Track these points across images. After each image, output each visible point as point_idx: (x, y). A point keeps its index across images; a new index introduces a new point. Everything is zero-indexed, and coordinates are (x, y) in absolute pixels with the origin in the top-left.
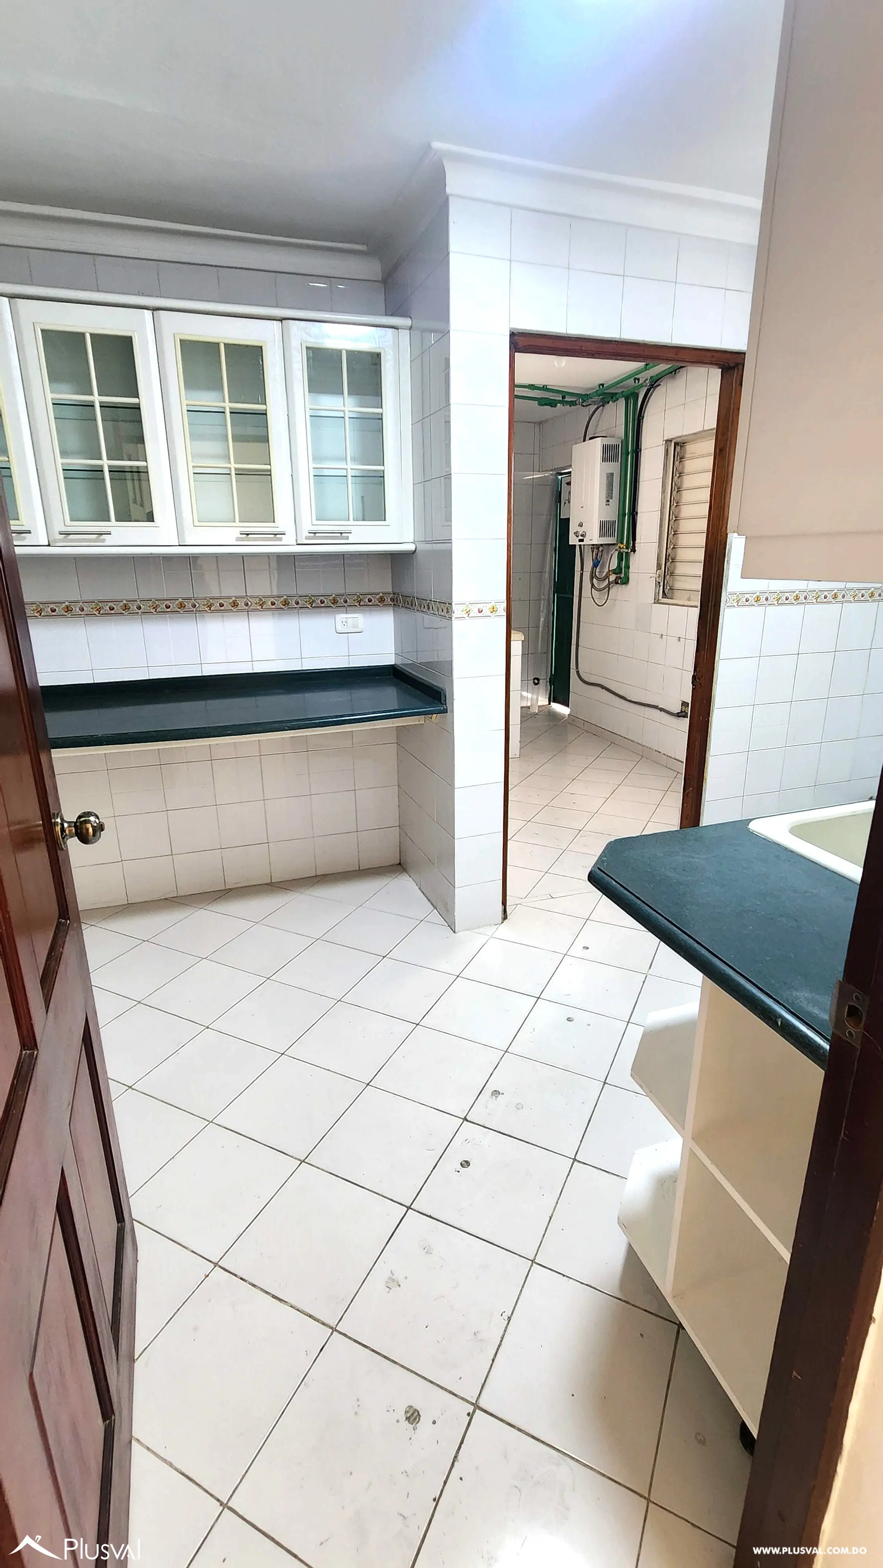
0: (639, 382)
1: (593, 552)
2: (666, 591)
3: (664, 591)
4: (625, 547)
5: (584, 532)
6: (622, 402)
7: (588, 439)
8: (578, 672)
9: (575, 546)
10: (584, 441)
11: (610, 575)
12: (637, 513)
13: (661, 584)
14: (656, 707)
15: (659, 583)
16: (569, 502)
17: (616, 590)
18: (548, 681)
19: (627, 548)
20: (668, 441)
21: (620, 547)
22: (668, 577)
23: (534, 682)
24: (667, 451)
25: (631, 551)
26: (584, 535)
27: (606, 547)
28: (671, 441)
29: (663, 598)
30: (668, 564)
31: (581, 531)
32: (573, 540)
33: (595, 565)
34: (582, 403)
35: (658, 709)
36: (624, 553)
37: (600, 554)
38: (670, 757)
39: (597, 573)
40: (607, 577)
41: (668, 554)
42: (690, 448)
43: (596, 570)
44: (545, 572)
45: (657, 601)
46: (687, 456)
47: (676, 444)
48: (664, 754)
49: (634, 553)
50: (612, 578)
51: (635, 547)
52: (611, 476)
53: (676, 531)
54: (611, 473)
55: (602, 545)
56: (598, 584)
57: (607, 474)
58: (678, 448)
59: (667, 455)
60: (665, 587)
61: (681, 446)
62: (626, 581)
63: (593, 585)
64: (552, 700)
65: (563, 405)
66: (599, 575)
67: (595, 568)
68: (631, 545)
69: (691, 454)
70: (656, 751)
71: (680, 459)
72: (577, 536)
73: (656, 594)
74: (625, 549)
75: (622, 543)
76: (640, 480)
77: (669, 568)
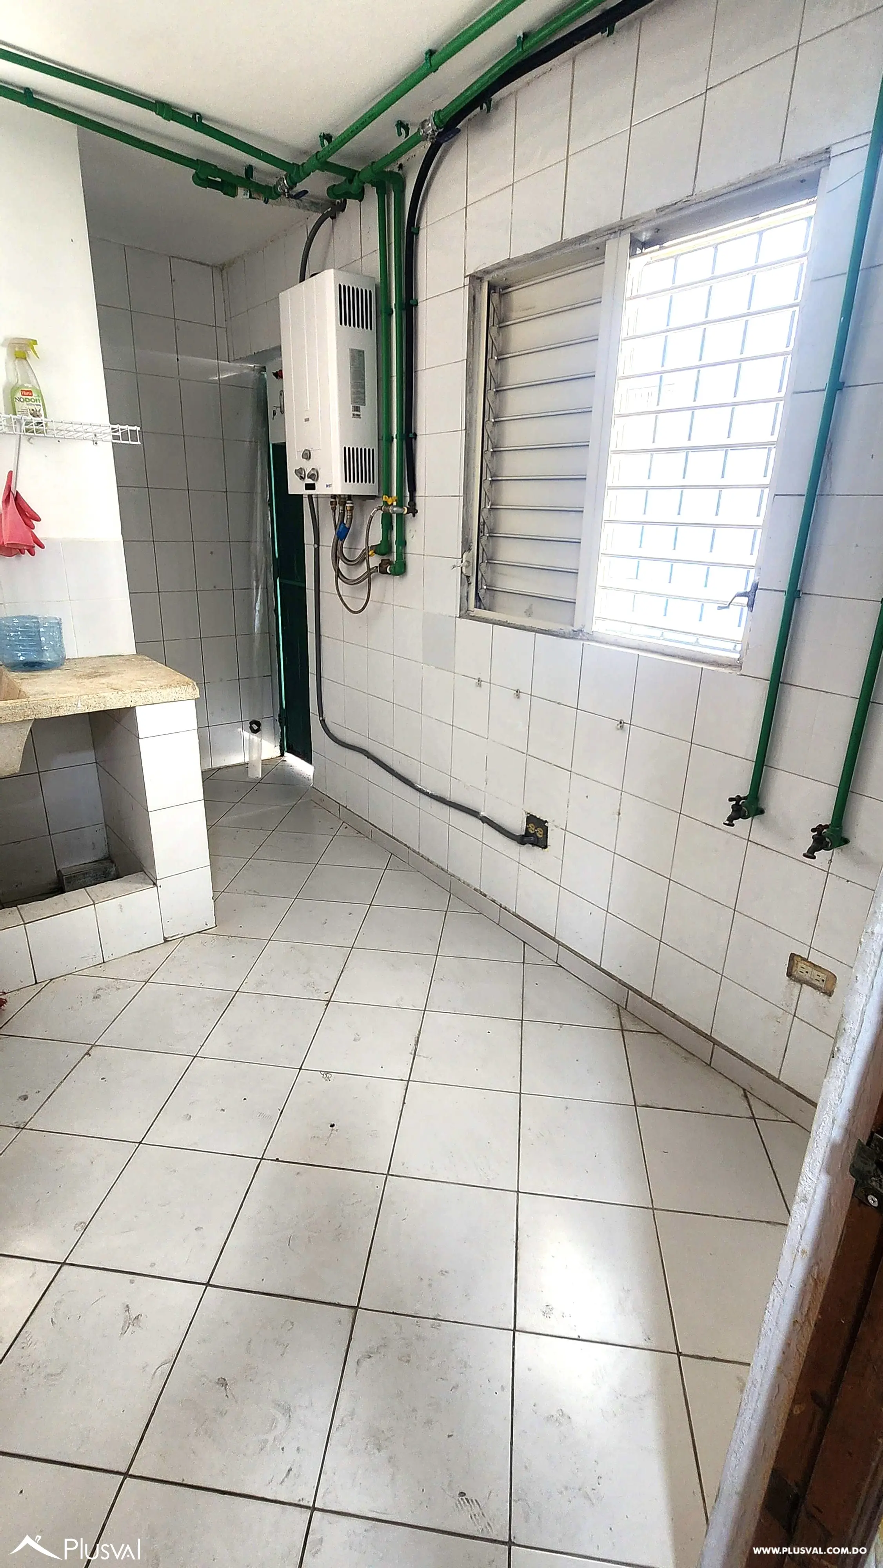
0: (407, 134)
1: (334, 510)
2: (481, 593)
3: (477, 594)
4: (395, 504)
5: (313, 469)
6: (372, 195)
7: (308, 276)
8: (323, 722)
9: (300, 497)
10: (302, 279)
11: (369, 556)
12: (415, 435)
13: (471, 579)
14: (474, 813)
15: (468, 577)
16: (282, 412)
17: (380, 583)
18: (277, 718)
19: (400, 504)
20: (475, 279)
21: (386, 503)
22: (483, 566)
23: (251, 728)
24: (473, 300)
25: (408, 513)
26: (313, 474)
27: (357, 502)
28: (481, 279)
29: (476, 607)
30: (484, 541)
31: (308, 466)
32: (295, 486)
33: (342, 534)
34: (291, 188)
35: (477, 817)
36: (395, 516)
37: (347, 515)
38: (505, 909)
39: (344, 550)
40: (364, 558)
41: (482, 520)
42: (520, 298)
43: (342, 545)
44: (256, 542)
45: (465, 614)
46: (514, 315)
47: (492, 288)
48: (494, 901)
49: (414, 516)
50: (375, 561)
51: (415, 504)
52: (357, 357)
53: (495, 476)
54: (360, 351)
55: (350, 497)
56: (349, 570)
57: (352, 350)
58: (495, 297)
59: (474, 312)
60: (480, 587)
61: (501, 295)
62: (400, 569)
63: (338, 573)
64: (286, 749)
65: (250, 197)
66: (349, 553)
67: (340, 542)
68: (408, 499)
69: (523, 310)
70: (475, 889)
71: (499, 323)
72: (302, 478)
73: (464, 598)
74: (396, 506)
75: (389, 495)
76: (419, 369)
77: (485, 549)
